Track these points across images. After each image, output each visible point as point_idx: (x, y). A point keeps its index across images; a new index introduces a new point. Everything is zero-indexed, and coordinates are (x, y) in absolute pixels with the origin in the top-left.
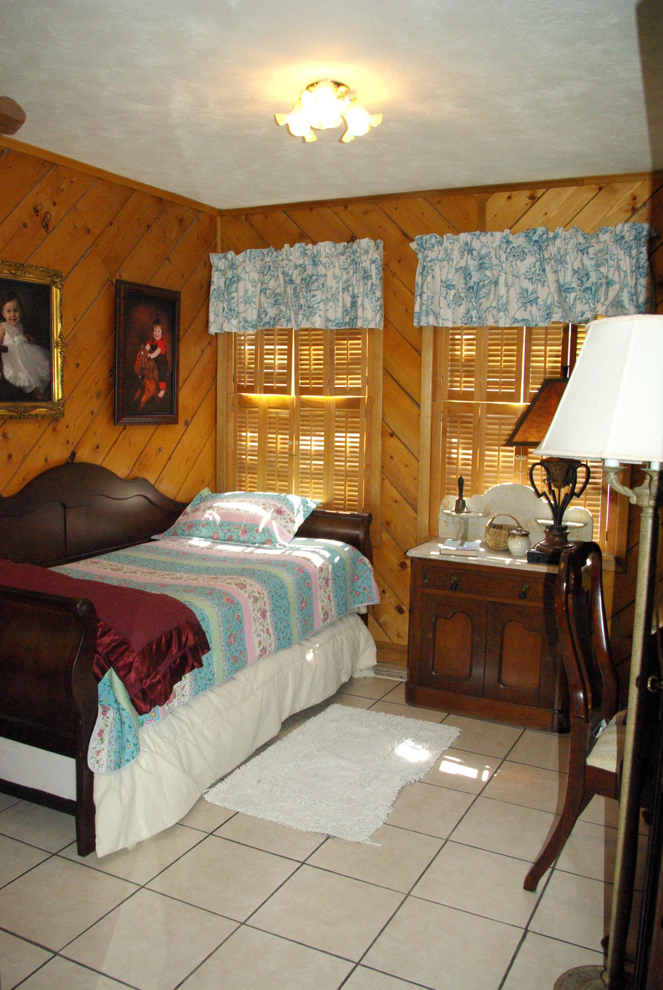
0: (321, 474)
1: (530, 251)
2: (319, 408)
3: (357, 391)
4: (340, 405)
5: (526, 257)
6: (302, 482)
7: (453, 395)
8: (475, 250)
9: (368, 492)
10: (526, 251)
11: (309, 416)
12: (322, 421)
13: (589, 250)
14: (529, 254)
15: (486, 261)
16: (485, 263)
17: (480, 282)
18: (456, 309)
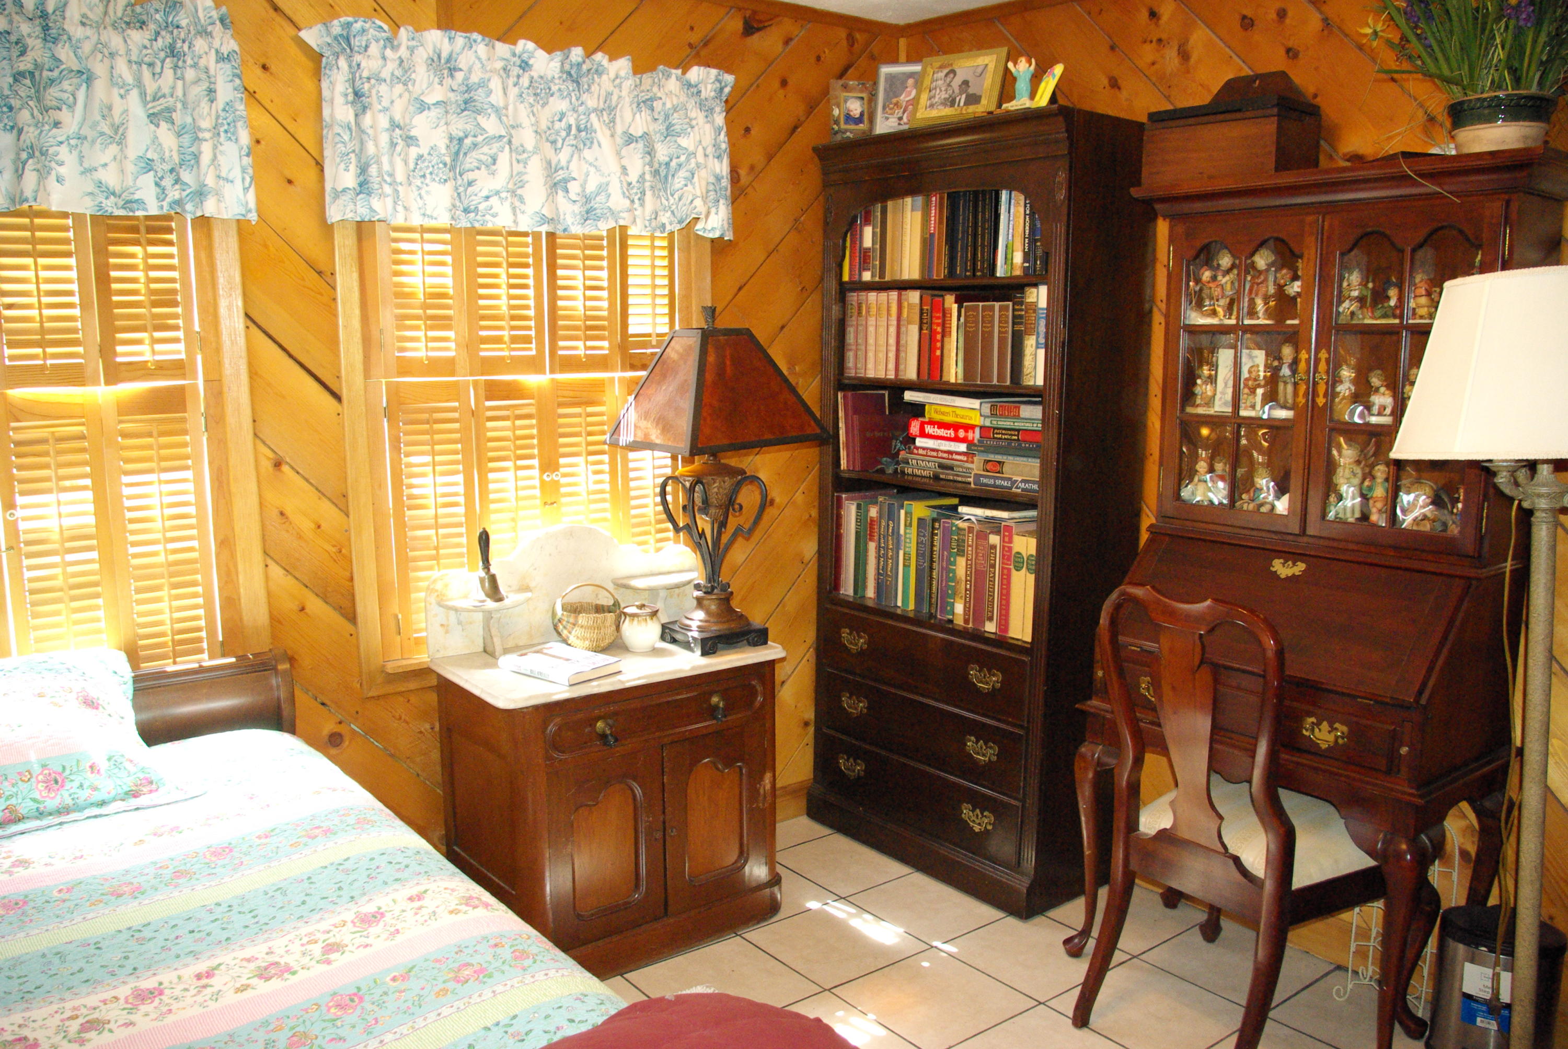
0: (96, 584)
1: (560, 90)
2: (71, 417)
3: (178, 368)
4: (127, 408)
5: (551, 99)
6: (35, 616)
7: (406, 366)
8: (461, 70)
9: (230, 603)
10: (554, 88)
11: (44, 441)
12: (84, 450)
13: (655, 104)
14: (557, 95)
15: (479, 95)
16: (475, 101)
17: (466, 137)
18: (425, 188)
